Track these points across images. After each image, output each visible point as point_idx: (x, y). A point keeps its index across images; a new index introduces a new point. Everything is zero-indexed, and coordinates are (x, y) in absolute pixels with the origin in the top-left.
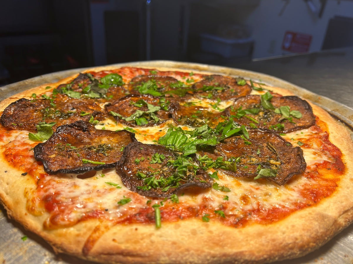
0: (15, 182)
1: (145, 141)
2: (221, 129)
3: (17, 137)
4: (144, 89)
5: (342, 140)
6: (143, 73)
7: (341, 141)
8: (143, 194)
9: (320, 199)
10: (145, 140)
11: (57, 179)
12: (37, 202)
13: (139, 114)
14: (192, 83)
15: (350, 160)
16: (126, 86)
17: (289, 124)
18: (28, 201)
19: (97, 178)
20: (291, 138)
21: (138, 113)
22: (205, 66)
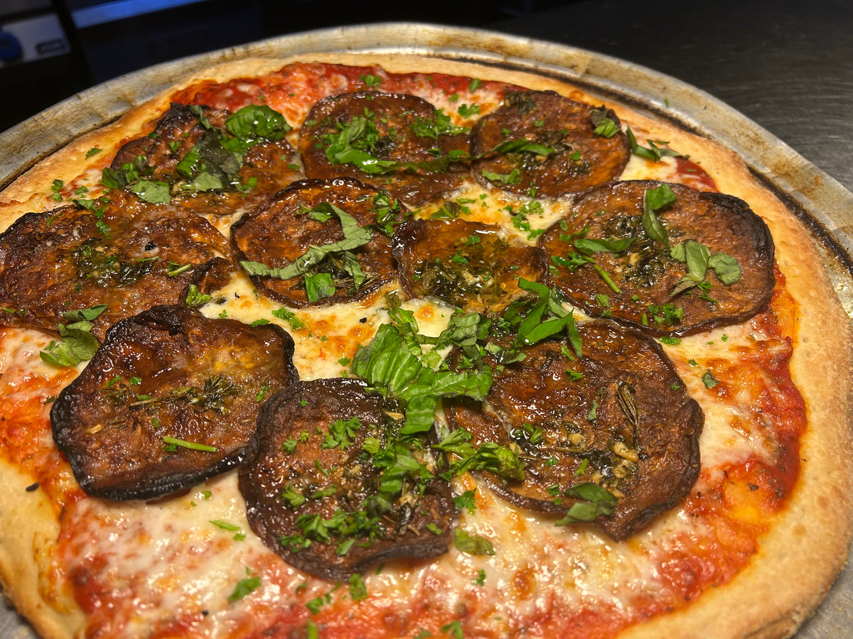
0: (14, 512)
1: (320, 359)
2: (515, 322)
3: (16, 352)
4: (341, 148)
5: (824, 368)
6: (343, 82)
7: (821, 370)
8: (291, 562)
9: (702, 591)
10: (320, 356)
11: (102, 511)
12: (60, 581)
13: (316, 256)
14: (475, 118)
15: (819, 452)
16: (295, 137)
17: (699, 304)
18: (40, 575)
19: (193, 504)
20: (690, 358)
21: (312, 254)
22: (521, 43)
